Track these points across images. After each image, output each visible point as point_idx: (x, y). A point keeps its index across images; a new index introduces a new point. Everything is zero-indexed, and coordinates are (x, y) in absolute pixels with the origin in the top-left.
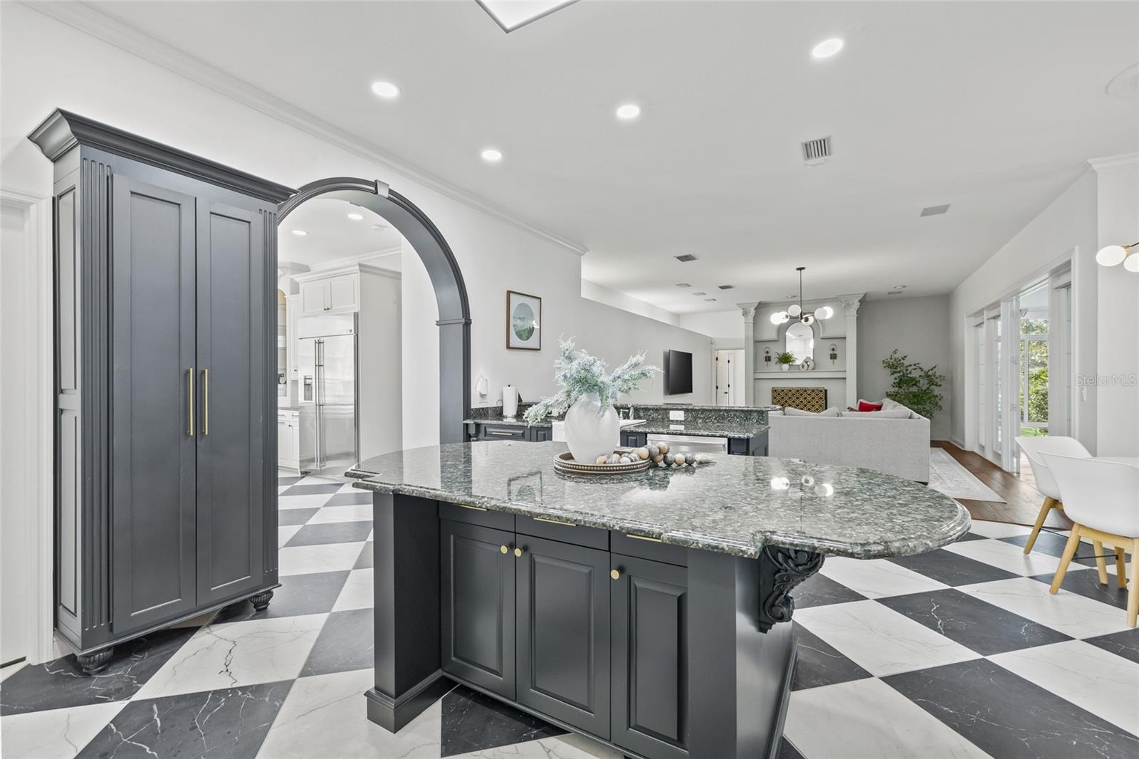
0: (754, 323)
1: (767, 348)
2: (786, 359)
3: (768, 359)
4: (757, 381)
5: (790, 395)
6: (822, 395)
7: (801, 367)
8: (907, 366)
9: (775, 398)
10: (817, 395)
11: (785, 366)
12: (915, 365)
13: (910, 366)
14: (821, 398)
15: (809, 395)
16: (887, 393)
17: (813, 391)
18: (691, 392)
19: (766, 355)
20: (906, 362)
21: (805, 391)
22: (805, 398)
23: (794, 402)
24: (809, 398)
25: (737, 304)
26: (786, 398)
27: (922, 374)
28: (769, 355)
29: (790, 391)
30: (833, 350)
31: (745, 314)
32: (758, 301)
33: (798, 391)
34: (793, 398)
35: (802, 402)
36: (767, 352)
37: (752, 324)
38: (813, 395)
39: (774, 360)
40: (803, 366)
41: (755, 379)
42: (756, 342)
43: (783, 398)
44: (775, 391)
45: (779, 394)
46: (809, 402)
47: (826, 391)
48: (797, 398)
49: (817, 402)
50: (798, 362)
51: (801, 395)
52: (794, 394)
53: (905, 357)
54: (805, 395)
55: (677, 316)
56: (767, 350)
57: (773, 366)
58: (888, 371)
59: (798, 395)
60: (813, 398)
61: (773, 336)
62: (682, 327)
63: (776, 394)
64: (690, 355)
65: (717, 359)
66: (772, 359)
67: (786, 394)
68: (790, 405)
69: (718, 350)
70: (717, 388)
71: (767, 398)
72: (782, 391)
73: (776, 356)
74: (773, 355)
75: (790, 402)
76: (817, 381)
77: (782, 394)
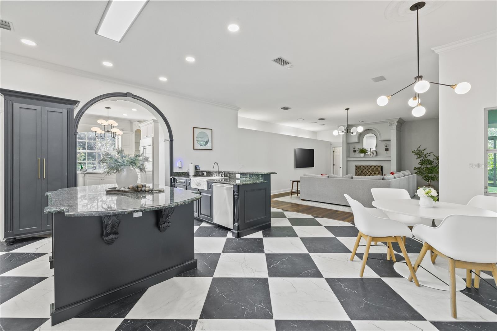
1: (354, 146)
2: (363, 151)
3: (355, 151)
4: (348, 162)
6: (379, 169)
7: (370, 155)
8: (426, 154)
9: (357, 170)
10: (377, 168)
11: (362, 155)
12: (430, 153)
13: (428, 154)
14: (379, 170)
15: (373, 168)
16: (415, 167)
17: (375, 166)
18: (313, 167)
20: (425, 152)
21: (371, 166)
22: (371, 170)
23: (366, 172)
24: (373, 170)
26: (362, 170)
27: (435, 158)
28: (355, 149)
29: (364, 166)
30: (386, 146)
33: (367, 166)
35: (369, 172)
36: (354, 148)
37: (345, 135)
38: (375, 168)
42: (347, 144)
43: (360, 170)
44: (357, 166)
46: (373, 172)
47: (382, 167)
48: (367, 170)
49: (377, 172)
50: (368, 153)
51: (369, 168)
52: (366, 168)
53: (425, 149)
54: (371, 168)
57: (357, 154)
58: (416, 157)
59: (368, 168)
60: (375, 170)
61: (356, 140)
63: (357, 168)
64: (313, 150)
65: (334, 152)
66: (357, 151)
67: (362, 168)
68: (364, 173)
69: (334, 148)
70: (334, 165)
71: (353, 170)
72: (360, 166)
73: (358, 150)
74: (357, 149)
75: (364, 172)
76: (377, 161)
77: (360, 168)
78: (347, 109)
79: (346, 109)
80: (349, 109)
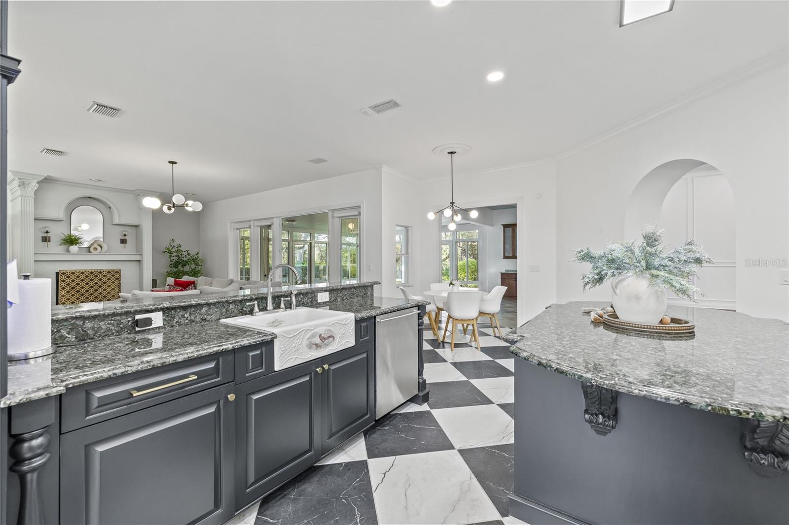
2: (71, 241)
3: (48, 239)
4: (37, 263)
6: (118, 276)
7: (92, 250)
9: (63, 281)
10: (113, 276)
11: (74, 248)
14: (118, 278)
15: (105, 276)
17: (109, 272)
19: (44, 235)
22: (100, 280)
23: (87, 284)
24: (105, 279)
26: (78, 281)
28: (48, 235)
29: (83, 273)
30: (125, 235)
33: (92, 273)
34: (87, 280)
35: (96, 283)
36: (47, 232)
38: (109, 276)
39: (55, 240)
40: (94, 248)
41: (36, 261)
42: (35, 219)
45: (68, 277)
46: (105, 283)
48: (92, 280)
49: (113, 283)
50: (86, 244)
51: (96, 276)
52: (87, 277)
54: (100, 276)
56: (47, 229)
59: (92, 277)
60: (109, 279)
61: (60, 214)
63: (64, 277)
66: (53, 239)
67: (78, 277)
68: (83, 288)
72: (73, 273)
75: (83, 284)
76: (110, 262)
77: (73, 277)
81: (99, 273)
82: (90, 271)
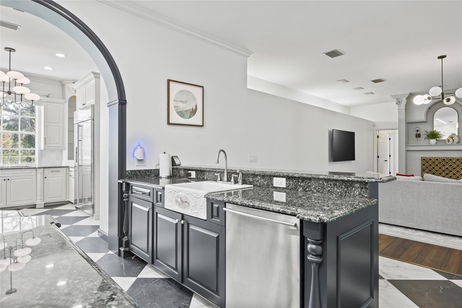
0: (406, 109)
1: (417, 127)
2: (433, 135)
3: (418, 136)
4: (408, 152)
5: (437, 163)
7: (447, 142)
9: (424, 165)
10: (461, 163)
11: (433, 141)
15: (454, 163)
17: (458, 160)
18: (354, 159)
19: (416, 133)
21: (451, 160)
22: (451, 166)
23: (440, 168)
24: (454, 166)
25: (391, 96)
26: (433, 165)
28: (419, 133)
29: (437, 160)
31: (398, 103)
32: (409, 93)
33: (444, 160)
34: (440, 166)
35: (447, 168)
36: (418, 131)
37: (404, 110)
38: (458, 163)
39: (423, 136)
40: (449, 141)
41: (407, 151)
42: (408, 123)
43: (430, 165)
44: (424, 159)
45: (427, 162)
46: (454, 169)
48: (444, 165)
49: (461, 169)
50: (444, 138)
51: (447, 163)
52: (440, 163)
54: (450, 163)
55: (348, 108)
56: (418, 129)
57: (422, 141)
59: (444, 163)
60: (458, 165)
61: (423, 118)
62: (351, 115)
63: (424, 162)
64: (354, 133)
65: (378, 137)
66: (422, 135)
67: (434, 162)
68: (437, 171)
69: (378, 130)
70: (378, 157)
71: (417, 166)
72: (430, 160)
73: (426, 133)
74: (422, 133)
75: (437, 168)
77: (430, 162)
78: (442, 57)
79: (439, 58)
80: (445, 56)
81: (449, 160)
82: (443, 158)
